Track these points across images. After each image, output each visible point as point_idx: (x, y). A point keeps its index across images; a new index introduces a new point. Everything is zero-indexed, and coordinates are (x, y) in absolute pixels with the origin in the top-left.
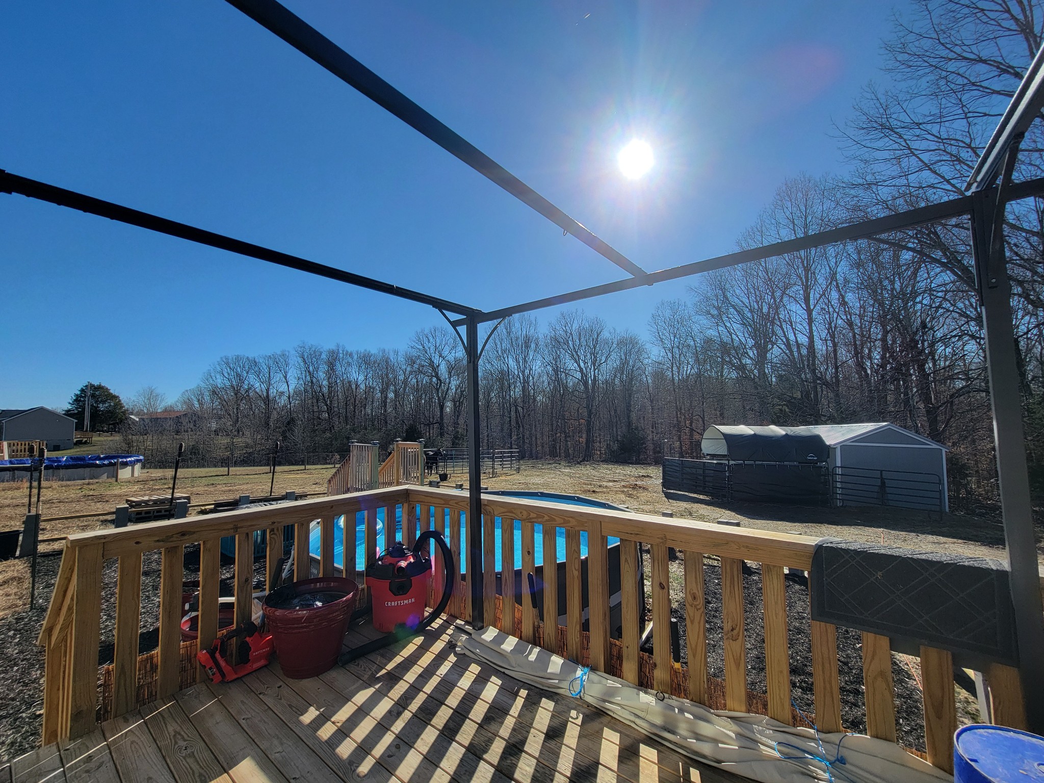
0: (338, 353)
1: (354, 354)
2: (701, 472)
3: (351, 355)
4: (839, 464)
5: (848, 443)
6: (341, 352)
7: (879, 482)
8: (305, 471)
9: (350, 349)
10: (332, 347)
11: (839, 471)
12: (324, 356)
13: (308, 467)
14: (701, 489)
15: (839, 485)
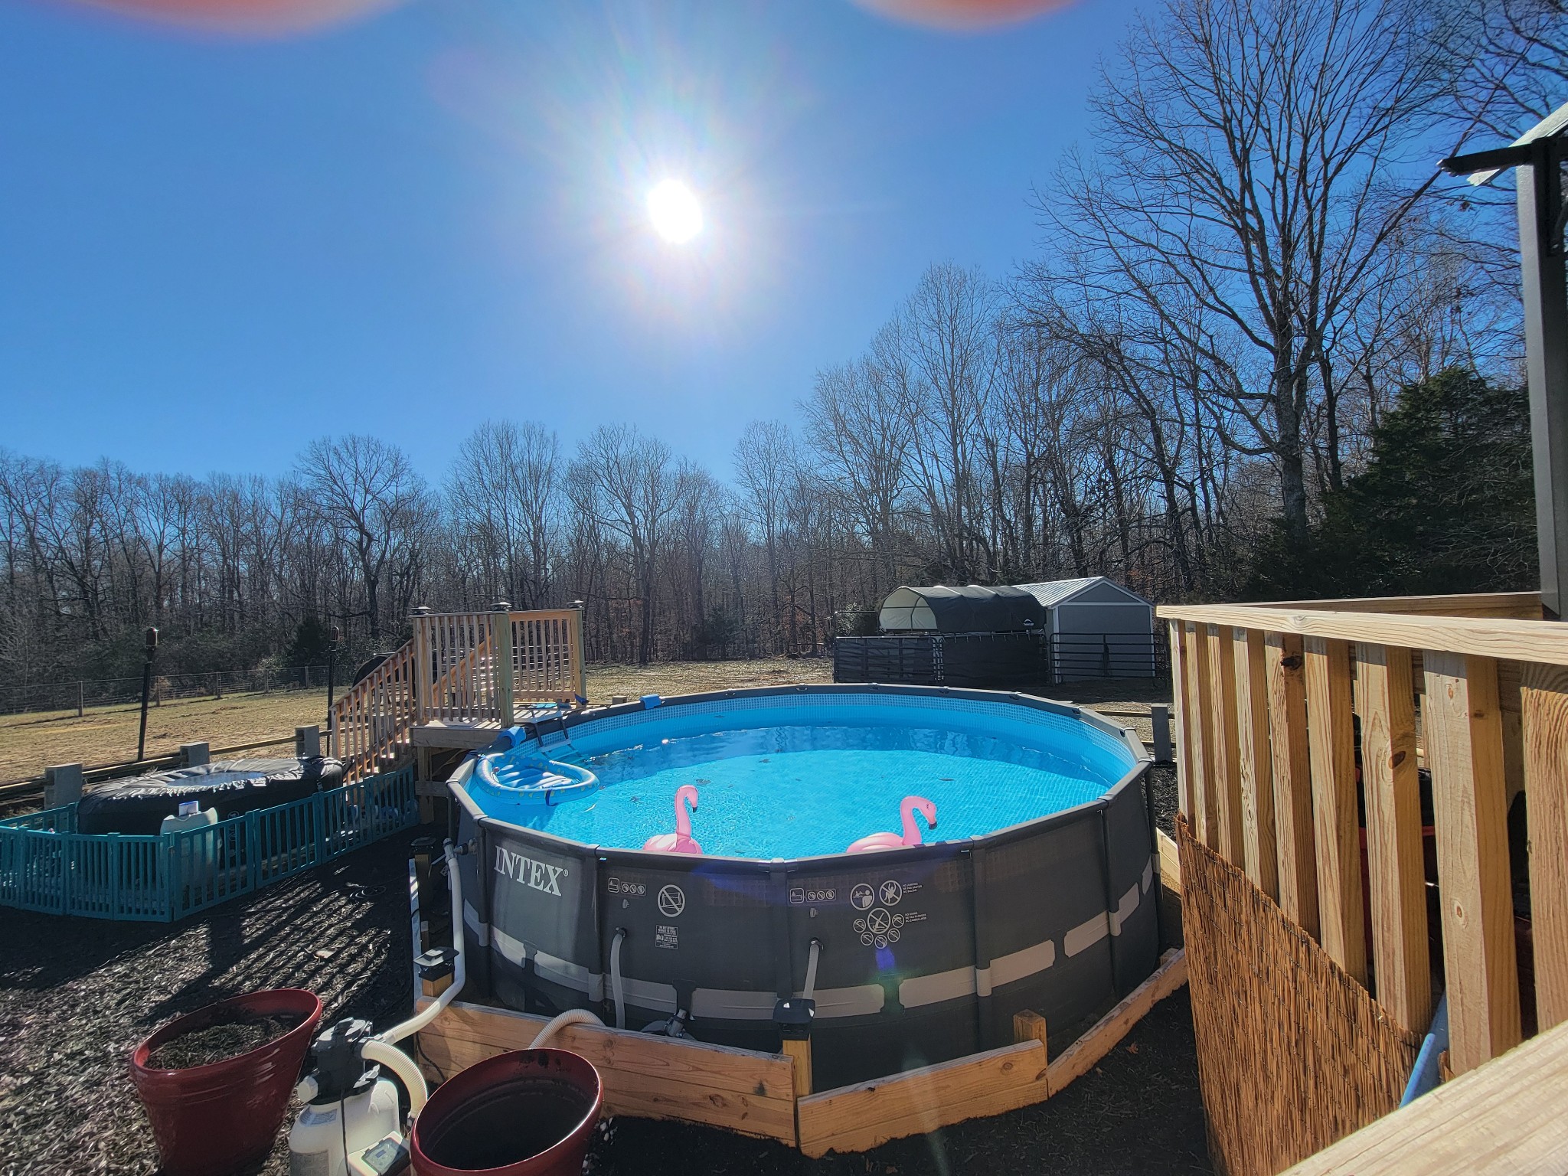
0: (107, 477)
1: (150, 483)
2: (897, 652)
3: (141, 482)
4: (1056, 630)
5: (1065, 603)
6: (114, 475)
7: (1102, 649)
8: (80, 719)
9: (137, 469)
10: (90, 463)
11: (1057, 639)
12: (66, 482)
13: (85, 711)
14: (897, 677)
15: (1057, 656)
